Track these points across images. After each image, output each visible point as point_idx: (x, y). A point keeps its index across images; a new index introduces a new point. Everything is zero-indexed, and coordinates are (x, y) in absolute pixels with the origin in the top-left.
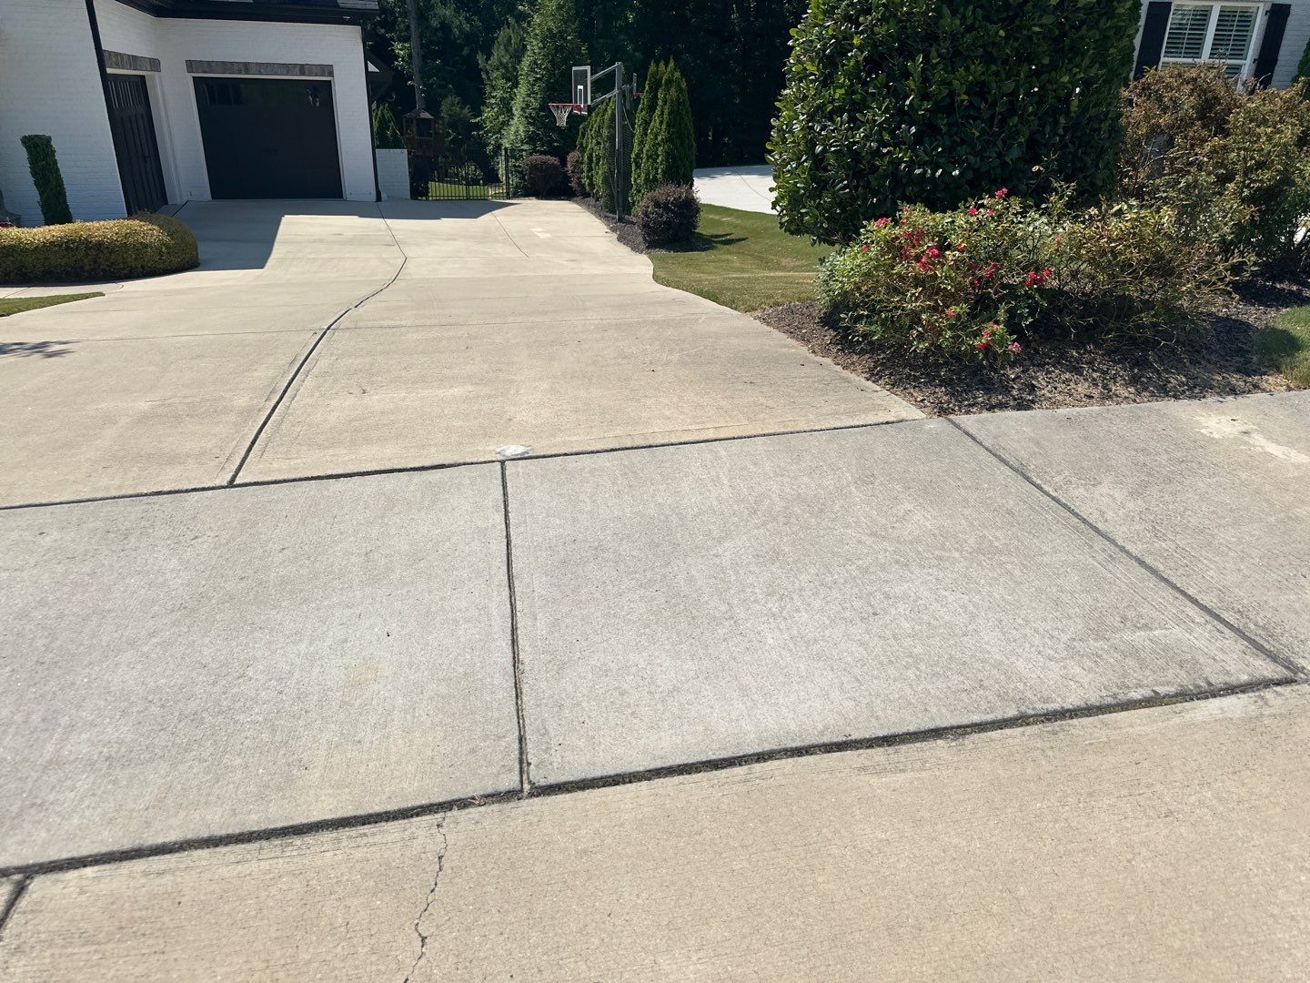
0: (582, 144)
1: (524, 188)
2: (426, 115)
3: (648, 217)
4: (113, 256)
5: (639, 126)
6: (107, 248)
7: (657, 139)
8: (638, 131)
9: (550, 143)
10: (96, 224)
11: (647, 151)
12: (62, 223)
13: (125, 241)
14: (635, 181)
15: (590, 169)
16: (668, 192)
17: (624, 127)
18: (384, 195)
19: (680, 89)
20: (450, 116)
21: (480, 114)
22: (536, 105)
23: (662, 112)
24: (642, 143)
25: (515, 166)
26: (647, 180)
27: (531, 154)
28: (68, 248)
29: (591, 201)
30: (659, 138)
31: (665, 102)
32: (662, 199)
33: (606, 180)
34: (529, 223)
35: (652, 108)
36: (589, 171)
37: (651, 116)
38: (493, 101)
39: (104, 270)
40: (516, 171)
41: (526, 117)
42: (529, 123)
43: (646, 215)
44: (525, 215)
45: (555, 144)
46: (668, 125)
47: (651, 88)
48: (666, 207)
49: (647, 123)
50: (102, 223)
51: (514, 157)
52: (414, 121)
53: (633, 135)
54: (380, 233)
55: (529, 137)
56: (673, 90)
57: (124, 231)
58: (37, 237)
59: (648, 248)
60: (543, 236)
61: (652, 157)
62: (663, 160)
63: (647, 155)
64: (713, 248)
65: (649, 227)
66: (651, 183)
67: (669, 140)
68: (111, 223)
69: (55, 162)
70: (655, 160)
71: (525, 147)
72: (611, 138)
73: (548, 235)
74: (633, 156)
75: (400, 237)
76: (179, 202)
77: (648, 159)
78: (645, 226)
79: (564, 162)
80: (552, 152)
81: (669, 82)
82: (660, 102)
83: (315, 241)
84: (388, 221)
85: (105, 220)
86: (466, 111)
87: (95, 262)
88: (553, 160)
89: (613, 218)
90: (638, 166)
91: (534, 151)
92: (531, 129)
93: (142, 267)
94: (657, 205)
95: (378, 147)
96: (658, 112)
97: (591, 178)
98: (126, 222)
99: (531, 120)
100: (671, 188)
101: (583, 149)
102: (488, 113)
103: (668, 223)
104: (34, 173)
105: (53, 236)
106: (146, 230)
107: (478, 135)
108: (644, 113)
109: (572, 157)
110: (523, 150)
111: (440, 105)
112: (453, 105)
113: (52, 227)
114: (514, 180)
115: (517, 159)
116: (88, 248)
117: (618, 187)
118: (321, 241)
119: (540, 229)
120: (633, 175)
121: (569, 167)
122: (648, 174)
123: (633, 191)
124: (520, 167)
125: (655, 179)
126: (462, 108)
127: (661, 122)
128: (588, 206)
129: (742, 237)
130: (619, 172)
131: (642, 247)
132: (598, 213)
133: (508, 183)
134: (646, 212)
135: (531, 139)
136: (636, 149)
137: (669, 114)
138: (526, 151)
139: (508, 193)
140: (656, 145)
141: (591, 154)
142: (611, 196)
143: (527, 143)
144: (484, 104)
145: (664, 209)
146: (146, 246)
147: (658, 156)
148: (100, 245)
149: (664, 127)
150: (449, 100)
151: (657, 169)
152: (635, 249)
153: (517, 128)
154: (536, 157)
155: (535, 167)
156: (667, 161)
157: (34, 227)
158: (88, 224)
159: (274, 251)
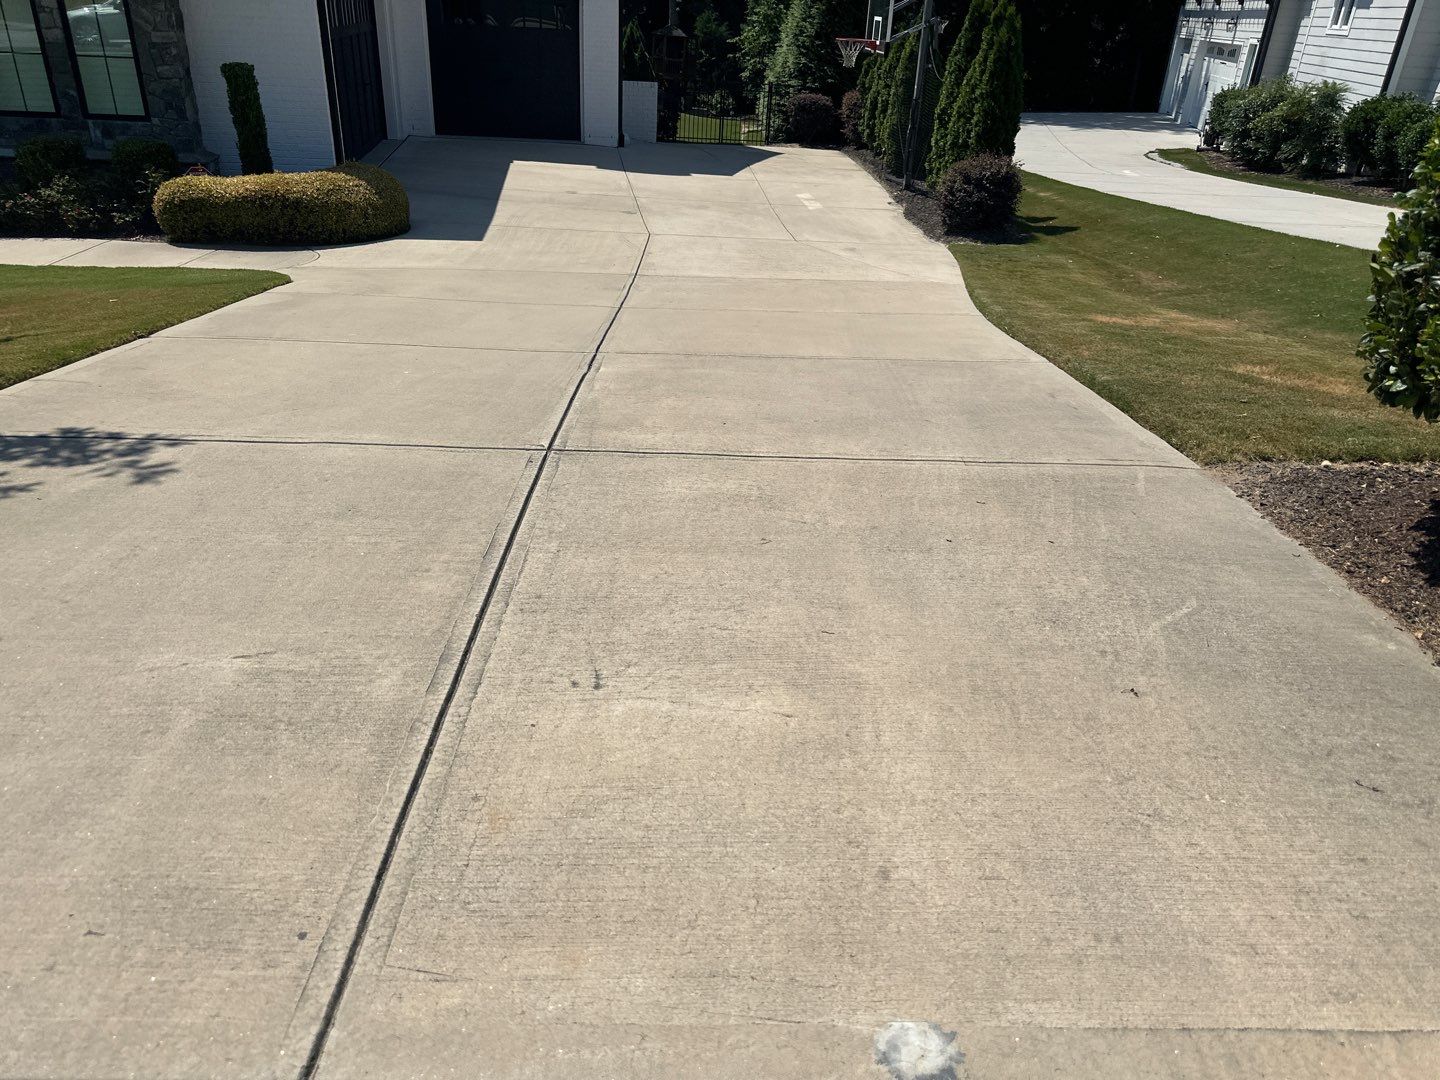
0: (864, 83)
1: (787, 132)
2: (679, 33)
3: (953, 195)
4: (312, 218)
5: (950, 73)
6: (307, 207)
7: (973, 92)
8: (948, 79)
9: (822, 79)
10: (296, 176)
11: (960, 107)
12: (259, 173)
13: (326, 199)
14: (936, 143)
15: (872, 117)
16: (983, 165)
17: (926, 72)
18: (627, 138)
19: (1012, 29)
20: (705, 34)
21: (738, 32)
22: (811, 31)
23: (985, 59)
24: (952, 97)
25: (778, 105)
26: (954, 145)
27: (799, 91)
28: (262, 205)
29: (869, 155)
30: (978, 92)
31: (991, 45)
32: (975, 173)
33: (893, 135)
34: (795, 186)
35: (971, 51)
36: (869, 119)
37: (969, 62)
38: (755, 18)
39: (300, 233)
40: (779, 111)
41: (798, 46)
42: (801, 53)
43: (951, 192)
44: (788, 173)
45: (830, 81)
46: (992, 75)
47: (971, 24)
48: (979, 184)
49: (961, 71)
50: (303, 174)
51: (778, 93)
52: (665, 40)
53: (940, 84)
54: (620, 193)
55: (800, 70)
56: (1003, 30)
57: (326, 186)
58: (229, 190)
59: (947, 234)
60: (813, 206)
61: (965, 116)
62: (978, 121)
63: (957, 112)
64: (1032, 239)
65: (953, 208)
66: (960, 149)
67: (990, 95)
68: (313, 175)
69: (257, 97)
70: (968, 120)
71: (793, 82)
72: (908, 83)
73: (818, 205)
74: (937, 111)
75: (644, 200)
76: (399, 136)
77: (959, 118)
78: (948, 206)
79: (838, 104)
80: (825, 90)
81: (999, 19)
82: (984, 46)
83: (544, 201)
84: (631, 175)
85: (307, 172)
86: (723, 29)
87: (291, 224)
88: (825, 100)
89: (898, 184)
90: (943, 124)
91: (804, 87)
92: (803, 60)
93: (344, 231)
94: (967, 180)
95: (625, 79)
96: (979, 57)
97: (872, 128)
98: (331, 175)
99: (804, 50)
100: (986, 159)
101: (865, 90)
102: (748, 32)
103: (979, 204)
104: (233, 109)
105: (247, 190)
106: (352, 186)
107: (734, 57)
108: (959, 56)
109: (850, 97)
110: (790, 86)
111: (694, 21)
112: (709, 21)
113: (246, 178)
114: (777, 122)
115: (782, 97)
116: (285, 207)
117: (909, 146)
118: (551, 201)
119: (807, 195)
120: (934, 136)
121: (844, 110)
122: (957, 137)
123: (933, 154)
124: (784, 105)
125: (966, 145)
126: (719, 25)
127: (983, 72)
128: (864, 162)
129: (1069, 224)
130: (913, 128)
131: (939, 231)
132: (878, 173)
133: (768, 125)
134: (952, 188)
135: (802, 73)
136: (943, 102)
137: (995, 61)
138: (793, 87)
139: (767, 138)
140: (972, 101)
141: (876, 99)
142: (897, 155)
143: (795, 77)
144: (745, 21)
145: (976, 186)
146: (349, 206)
147: (973, 114)
148: (298, 202)
149: (985, 77)
150: (705, 15)
151: (969, 132)
152: (929, 232)
153: (785, 57)
154: (805, 95)
155: (802, 108)
156: (985, 122)
157: (227, 177)
158: (287, 176)
159: (498, 214)
